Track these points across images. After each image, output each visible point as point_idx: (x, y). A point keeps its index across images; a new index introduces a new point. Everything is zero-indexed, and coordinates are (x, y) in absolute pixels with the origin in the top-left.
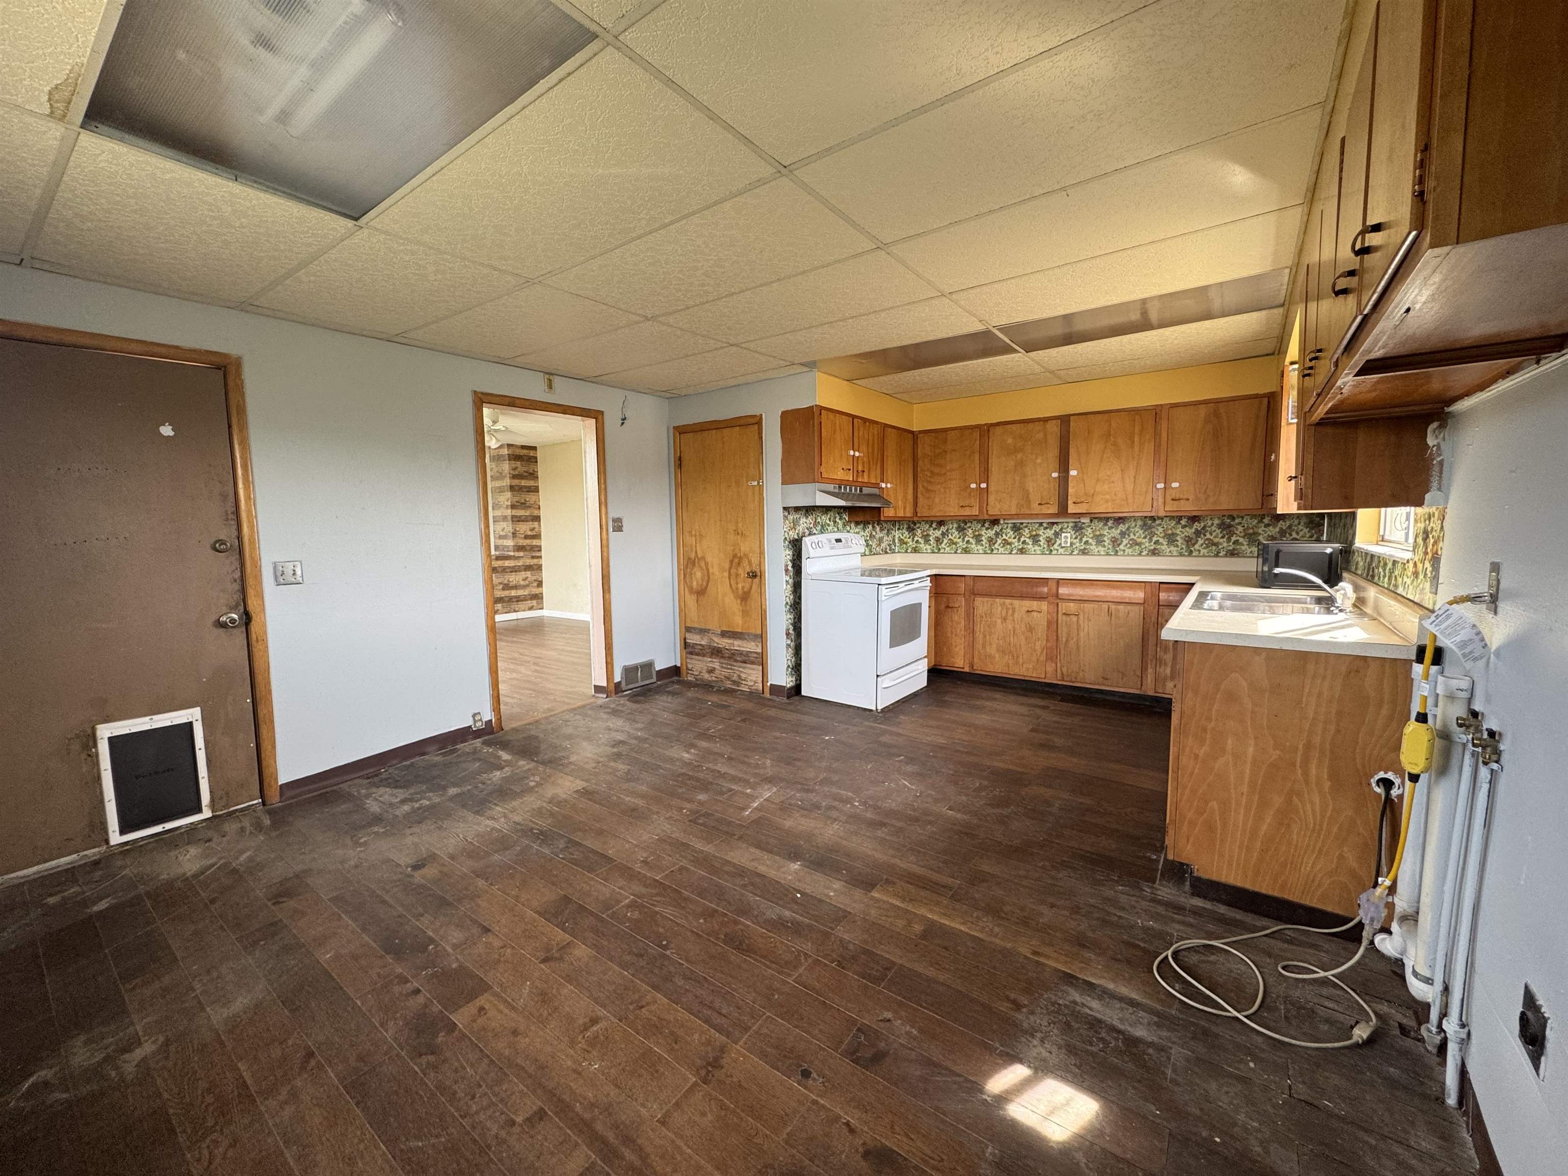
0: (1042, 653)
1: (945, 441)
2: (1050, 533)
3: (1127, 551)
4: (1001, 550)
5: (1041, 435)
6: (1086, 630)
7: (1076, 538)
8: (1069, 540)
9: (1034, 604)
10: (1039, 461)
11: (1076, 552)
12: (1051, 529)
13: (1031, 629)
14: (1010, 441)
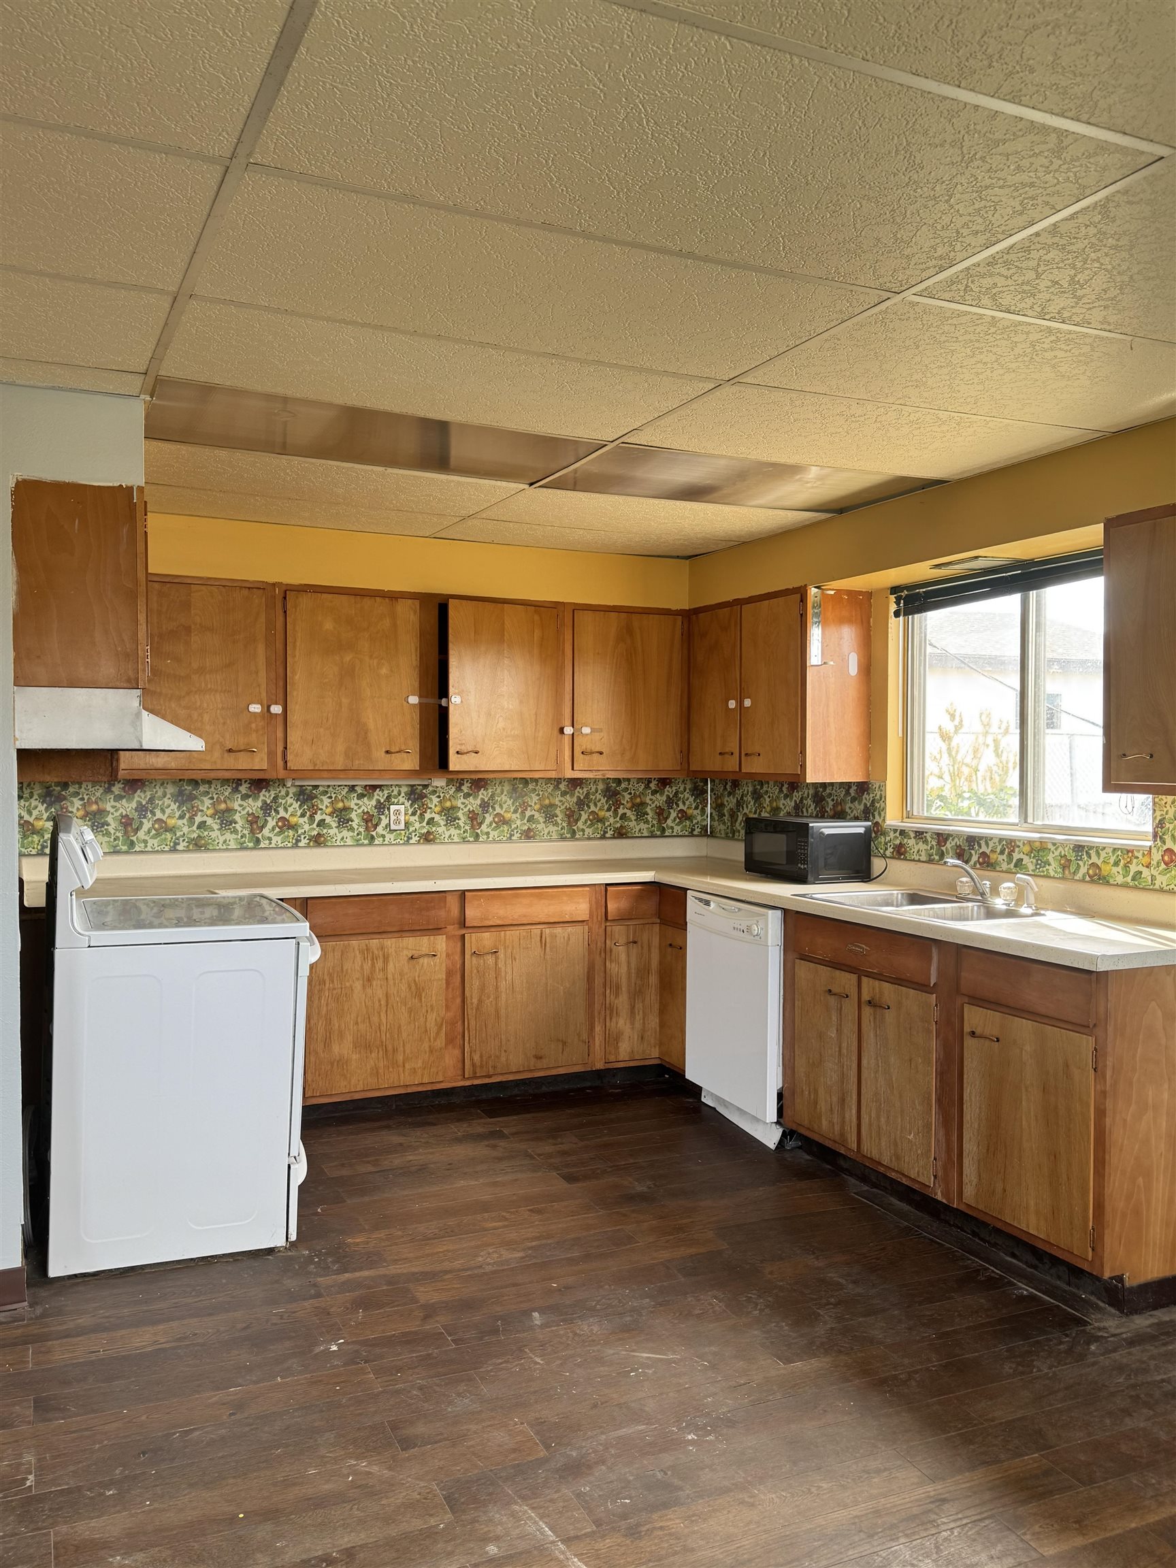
0: (438, 1033)
1: (186, 606)
2: (369, 804)
3: (492, 834)
4: (277, 840)
5: (387, 622)
6: (509, 978)
7: (414, 814)
8: (402, 818)
9: (423, 943)
10: (384, 671)
11: (414, 839)
12: (370, 798)
13: (418, 991)
14: (329, 625)
